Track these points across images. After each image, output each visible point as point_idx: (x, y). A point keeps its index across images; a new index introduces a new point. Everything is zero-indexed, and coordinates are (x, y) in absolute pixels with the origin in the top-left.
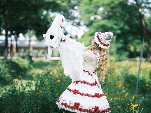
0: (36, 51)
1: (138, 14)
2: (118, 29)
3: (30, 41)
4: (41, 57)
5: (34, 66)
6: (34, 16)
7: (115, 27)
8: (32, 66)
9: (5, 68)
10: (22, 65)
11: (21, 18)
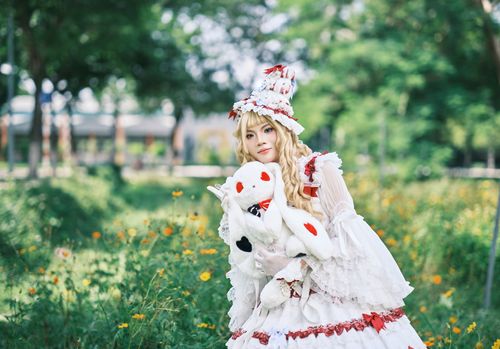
0: (136, 148)
1: (479, 21)
2: (412, 73)
3: (116, 114)
4: (154, 166)
5: (129, 201)
6: (127, 30)
7: (404, 65)
8: (119, 202)
9: (26, 213)
10: (86, 197)
11: (84, 38)
